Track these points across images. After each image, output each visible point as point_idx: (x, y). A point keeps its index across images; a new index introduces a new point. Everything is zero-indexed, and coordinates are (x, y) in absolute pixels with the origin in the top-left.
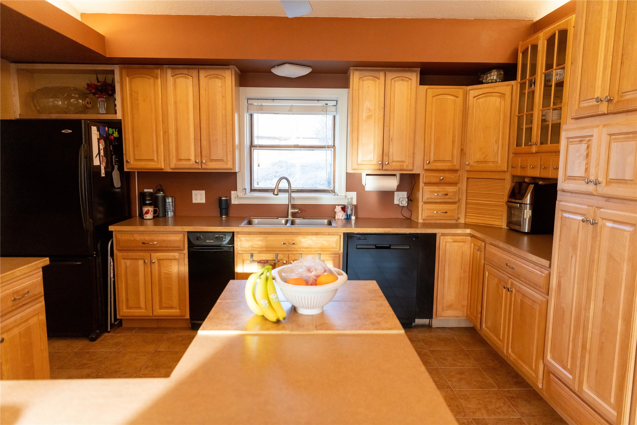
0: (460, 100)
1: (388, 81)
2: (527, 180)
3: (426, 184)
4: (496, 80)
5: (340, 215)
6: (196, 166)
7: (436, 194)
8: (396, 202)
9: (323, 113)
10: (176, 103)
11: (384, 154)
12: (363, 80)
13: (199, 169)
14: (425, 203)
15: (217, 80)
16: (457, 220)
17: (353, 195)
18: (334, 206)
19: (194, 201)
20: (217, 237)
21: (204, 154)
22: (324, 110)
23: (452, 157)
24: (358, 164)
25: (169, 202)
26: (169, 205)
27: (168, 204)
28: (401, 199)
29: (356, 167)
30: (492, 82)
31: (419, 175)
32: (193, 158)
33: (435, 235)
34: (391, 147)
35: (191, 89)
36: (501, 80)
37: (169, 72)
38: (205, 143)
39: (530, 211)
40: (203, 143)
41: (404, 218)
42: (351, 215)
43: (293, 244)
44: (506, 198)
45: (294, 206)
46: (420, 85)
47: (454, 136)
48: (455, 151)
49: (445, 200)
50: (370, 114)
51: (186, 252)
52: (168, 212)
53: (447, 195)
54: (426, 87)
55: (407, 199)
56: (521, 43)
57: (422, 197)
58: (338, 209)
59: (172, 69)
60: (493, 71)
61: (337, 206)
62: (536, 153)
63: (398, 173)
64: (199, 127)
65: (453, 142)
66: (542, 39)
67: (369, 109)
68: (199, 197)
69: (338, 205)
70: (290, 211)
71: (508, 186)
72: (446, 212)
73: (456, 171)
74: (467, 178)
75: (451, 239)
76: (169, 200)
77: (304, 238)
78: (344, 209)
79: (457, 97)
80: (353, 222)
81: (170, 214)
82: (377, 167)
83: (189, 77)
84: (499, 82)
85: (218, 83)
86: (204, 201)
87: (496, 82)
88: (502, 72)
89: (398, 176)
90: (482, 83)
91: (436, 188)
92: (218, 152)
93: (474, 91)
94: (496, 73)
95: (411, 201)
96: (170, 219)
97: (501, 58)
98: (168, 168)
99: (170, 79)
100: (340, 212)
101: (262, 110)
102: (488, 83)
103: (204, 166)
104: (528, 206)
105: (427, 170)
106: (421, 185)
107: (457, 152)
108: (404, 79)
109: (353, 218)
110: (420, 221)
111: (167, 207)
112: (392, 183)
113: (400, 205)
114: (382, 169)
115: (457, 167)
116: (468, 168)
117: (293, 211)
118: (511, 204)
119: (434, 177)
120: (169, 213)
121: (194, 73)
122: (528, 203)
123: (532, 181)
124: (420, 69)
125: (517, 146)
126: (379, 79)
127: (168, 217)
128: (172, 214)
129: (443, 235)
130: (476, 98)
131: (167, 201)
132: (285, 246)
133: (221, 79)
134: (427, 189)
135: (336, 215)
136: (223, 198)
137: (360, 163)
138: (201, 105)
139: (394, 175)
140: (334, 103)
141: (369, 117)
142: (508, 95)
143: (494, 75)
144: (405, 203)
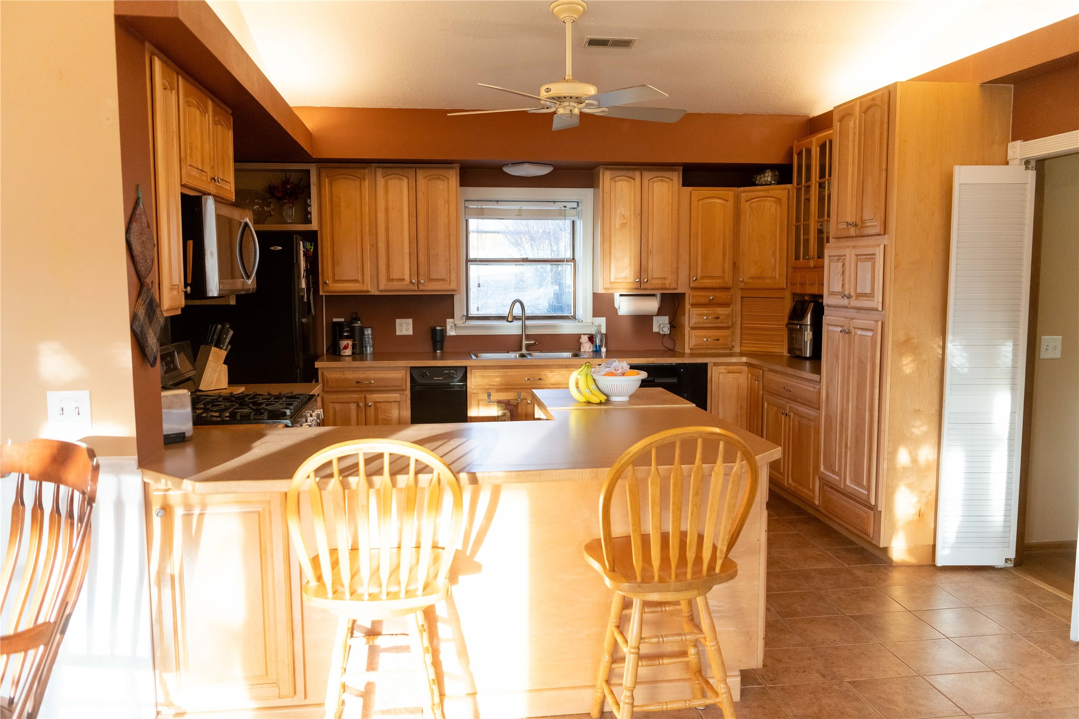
0: (730, 204)
1: (645, 182)
2: (806, 298)
3: (694, 305)
4: (771, 182)
5: (587, 347)
6: (412, 287)
7: (705, 318)
8: (655, 329)
9: (561, 217)
10: (387, 210)
11: (642, 270)
12: (615, 180)
13: (416, 291)
14: (693, 328)
15: (438, 182)
16: (731, 349)
17: (602, 321)
18: (579, 336)
19: (398, 333)
20: (446, 373)
21: (421, 272)
22: (561, 214)
23: (724, 272)
24: (610, 282)
25: (368, 335)
26: (368, 338)
27: (366, 336)
28: (661, 326)
29: (608, 286)
30: (766, 185)
31: (684, 294)
32: (407, 277)
33: (705, 366)
34: (650, 261)
35: (405, 192)
36: (776, 182)
37: (379, 172)
38: (422, 258)
39: (811, 333)
40: (420, 259)
41: (666, 349)
42: (600, 346)
43: (540, 379)
44: (786, 321)
45: (528, 337)
46: (683, 186)
47: (724, 248)
48: (727, 265)
49: (716, 325)
50: (624, 222)
51: (408, 392)
52: (366, 347)
53: (718, 318)
54: (690, 188)
55: (669, 326)
56: (796, 142)
57: (688, 322)
58: (584, 339)
59: (383, 168)
60: (767, 171)
61: (582, 336)
62: (814, 267)
63: (658, 293)
64: (415, 240)
65: (724, 254)
66: (814, 144)
67: (624, 216)
68: (404, 327)
69: (584, 334)
70: (525, 342)
71: (788, 305)
72: (718, 340)
73: (727, 289)
74: (742, 297)
75: (725, 369)
76: (368, 332)
77: (552, 372)
78: (591, 338)
79: (727, 201)
80: (603, 355)
81: (369, 350)
82: (634, 286)
83: (404, 178)
84: (774, 184)
85: (441, 185)
86: (410, 332)
87: (771, 184)
88: (777, 173)
89: (659, 296)
90: (756, 185)
91: (704, 311)
92: (440, 270)
93: (745, 192)
94: (770, 174)
95: (674, 327)
96: (369, 355)
97: (775, 157)
98: (376, 290)
99: (381, 181)
100: (587, 342)
101: (483, 215)
102: (762, 185)
103: (421, 287)
104: (809, 327)
105: (693, 289)
106: (687, 306)
107: (728, 266)
108: (664, 180)
109: (604, 350)
110: (687, 351)
111: (366, 341)
112: (652, 305)
113: (661, 333)
114: (640, 289)
115: (730, 284)
116: (742, 285)
117: (528, 342)
118: (790, 326)
119: (702, 297)
120: (368, 348)
121: (411, 173)
122: (809, 323)
123: (812, 300)
124: (682, 168)
125: (795, 259)
126: (634, 179)
127: (366, 354)
128: (372, 350)
129: (716, 364)
130: (749, 202)
131: (366, 333)
132: (529, 382)
133: (444, 180)
134: (695, 311)
135: (582, 348)
136: (438, 328)
137: (613, 281)
138: (419, 212)
139: (653, 295)
140: (575, 205)
141: (623, 225)
142: (785, 200)
143: (768, 176)
144: (666, 330)
